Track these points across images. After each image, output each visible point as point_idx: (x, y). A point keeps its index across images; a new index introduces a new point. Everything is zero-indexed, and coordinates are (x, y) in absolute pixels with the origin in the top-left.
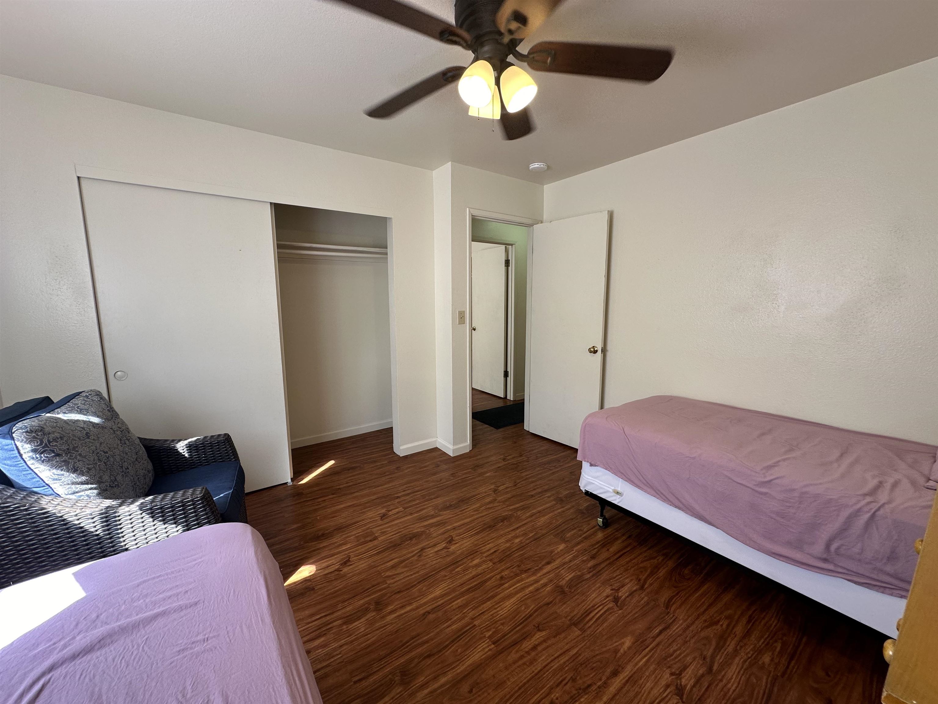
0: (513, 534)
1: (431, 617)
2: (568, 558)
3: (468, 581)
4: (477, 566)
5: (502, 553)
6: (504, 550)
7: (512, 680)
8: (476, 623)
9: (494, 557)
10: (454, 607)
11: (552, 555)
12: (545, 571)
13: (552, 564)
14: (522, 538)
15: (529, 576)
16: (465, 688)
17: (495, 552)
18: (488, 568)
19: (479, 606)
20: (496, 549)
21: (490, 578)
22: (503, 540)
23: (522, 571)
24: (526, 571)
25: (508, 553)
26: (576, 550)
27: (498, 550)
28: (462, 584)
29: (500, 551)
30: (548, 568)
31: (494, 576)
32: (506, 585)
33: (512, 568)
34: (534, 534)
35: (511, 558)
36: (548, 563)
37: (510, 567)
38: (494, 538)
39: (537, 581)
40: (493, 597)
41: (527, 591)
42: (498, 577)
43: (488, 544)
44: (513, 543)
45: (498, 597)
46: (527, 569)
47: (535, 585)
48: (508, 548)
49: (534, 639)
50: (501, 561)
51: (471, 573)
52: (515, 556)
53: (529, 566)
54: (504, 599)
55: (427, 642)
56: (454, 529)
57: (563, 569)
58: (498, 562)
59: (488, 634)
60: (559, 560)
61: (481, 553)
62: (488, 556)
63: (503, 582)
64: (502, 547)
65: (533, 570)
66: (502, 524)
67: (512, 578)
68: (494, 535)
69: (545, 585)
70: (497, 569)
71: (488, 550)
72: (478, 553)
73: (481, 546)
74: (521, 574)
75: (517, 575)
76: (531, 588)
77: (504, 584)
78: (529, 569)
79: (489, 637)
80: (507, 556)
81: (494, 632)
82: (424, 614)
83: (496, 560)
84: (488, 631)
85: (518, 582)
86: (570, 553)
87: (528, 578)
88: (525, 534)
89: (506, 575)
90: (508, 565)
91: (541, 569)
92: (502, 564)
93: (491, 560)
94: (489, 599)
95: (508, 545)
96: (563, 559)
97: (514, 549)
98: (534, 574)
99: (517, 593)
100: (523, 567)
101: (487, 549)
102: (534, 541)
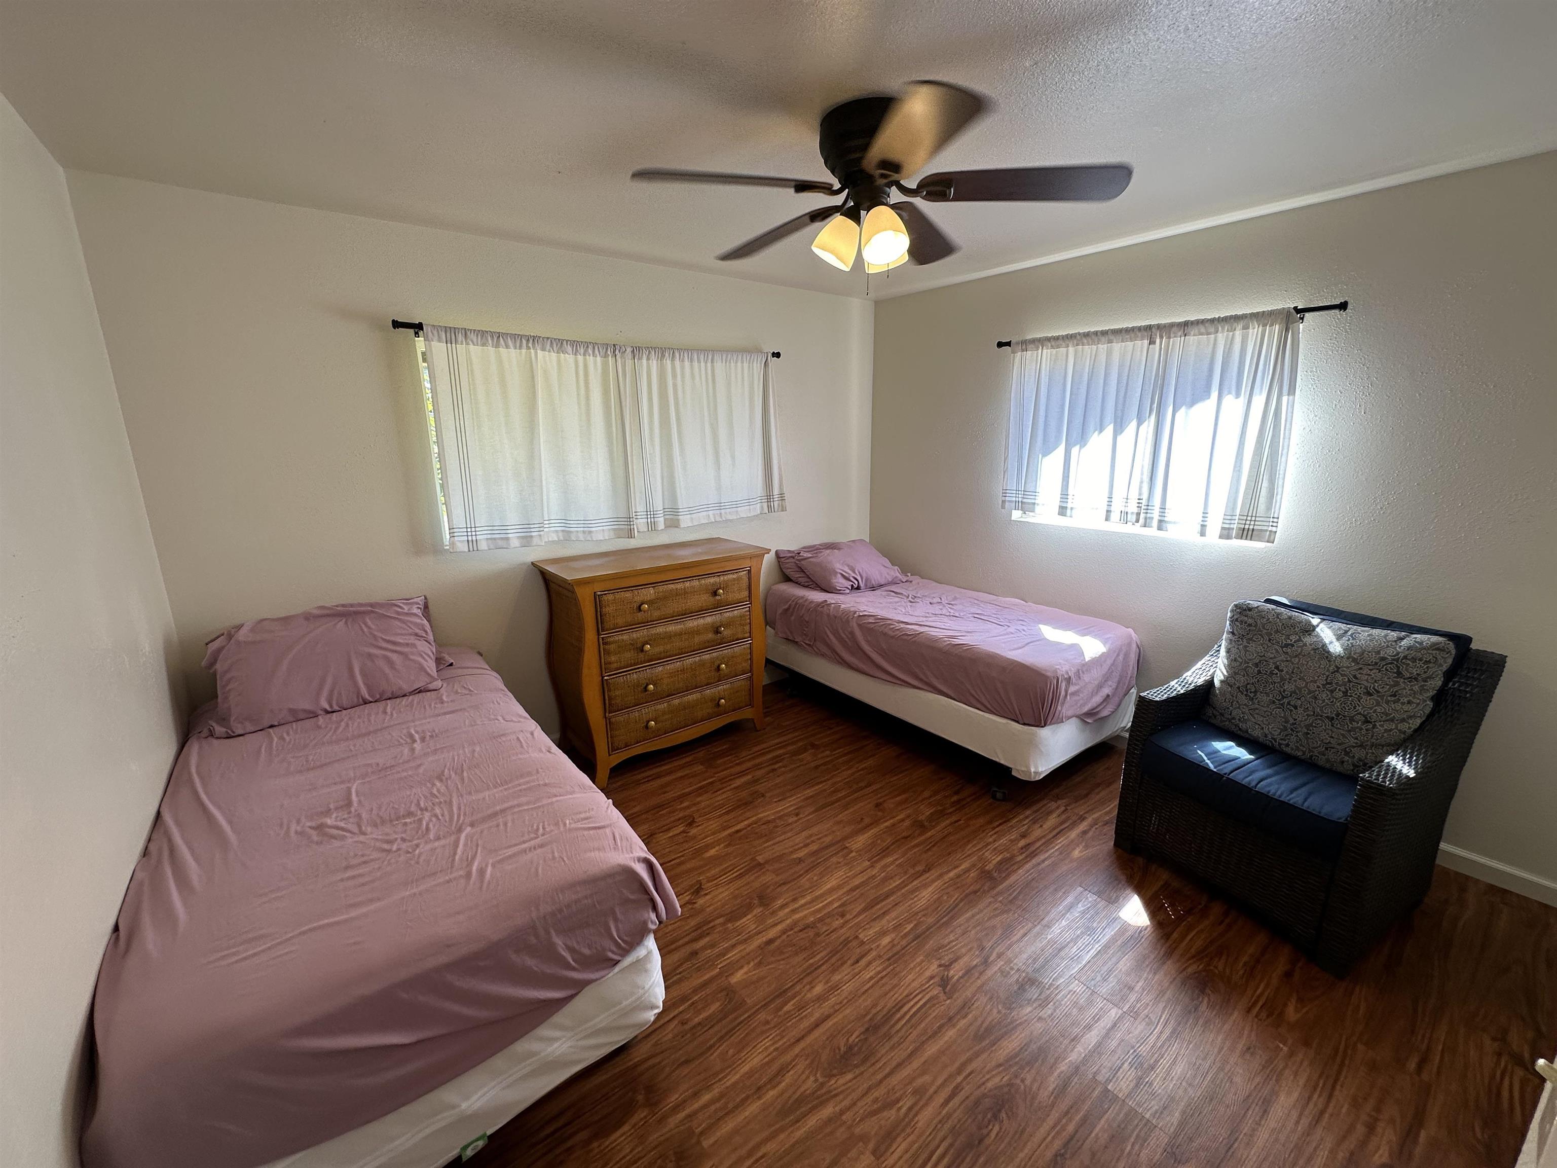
0: (826, 1007)
1: (919, 868)
2: (733, 955)
3: (889, 909)
4: (883, 933)
5: (845, 959)
6: (842, 964)
7: (828, 825)
8: (868, 863)
9: (858, 951)
10: (898, 877)
11: (759, 959)
12: (780, 927)
13: (764, 939)
14: (809, 995)
15: (803, 919)
16: (867, 821)
17: (857, 962)
18: (865, 930)
19: (867, 880)
20: (857, 965)
21: (859, 914)
22: (847, 988)
23: (812, 928)
24: (807, 927)
25: (834, 960)
26: (716, 968)
27: (853, 964)
28: (896, 904)
29: (849, 962)
30: (772, 934)
31: (854, 917)
32: (836, 905)
33: (829, 931)
34: (782, 1008)
35: (828, 950)
36: (770, 941)
37: (831, 932)
38: (864, 993)
39: (794, 911)
40: (852, 890)
41: (808, 898)
42: (848, 917)
43: (871, 978)
44: (827, 982)
45: (845, 890)
46: (805, 931)
47: (796, 906)
48: (835, 970)
49: (806, 852)
50: (846, 942)
51: (889, 922)
52: (822, 954)
53: (802, 935)
54: (839, 887)
55: (914, 847)
56: (950, 1019)
57: (749, 932)
58: (851, 941)
59: (853, 854)
60: (752, 947)
61: (880, 956)
62: (869, 951)
63: (840, 910)
64: (846, 972)
65: (796, 930)
66: (851, 1040)
67: (829, 915)
68: (865, 1003)
69: (783, 907)
70: (851, 927)
71: (870, 963)
72: (886, 957)
73: (884, 973)
74: (814, 923)
75: (821, 920)
76: (802, 902)
77: (840, 906)
78: (801, 931)
79: (852, 852)
80: (837, 952)
81: (847, 855)
82: (929, 870)
83: (854, 943)
84: (854, 857)
85: (819, 910)
86: (729, 961)
87: (805, 916)
88: (801, 1007)
89: (837, 919)
90: (834, 936)
91: (784, 932)
92: (843, 938)
93: (862, 943)
94: (857, 887)
95: (836, 977)
96: (745, 949)
97: (824, 967)
98: (795, 923)
99: (822, 896)
100: (811, 933)
101: (872, 967)
102: (787, 989)
